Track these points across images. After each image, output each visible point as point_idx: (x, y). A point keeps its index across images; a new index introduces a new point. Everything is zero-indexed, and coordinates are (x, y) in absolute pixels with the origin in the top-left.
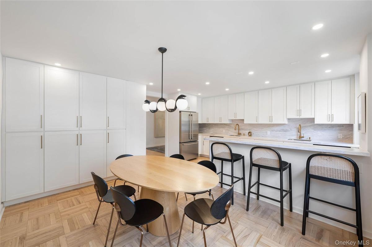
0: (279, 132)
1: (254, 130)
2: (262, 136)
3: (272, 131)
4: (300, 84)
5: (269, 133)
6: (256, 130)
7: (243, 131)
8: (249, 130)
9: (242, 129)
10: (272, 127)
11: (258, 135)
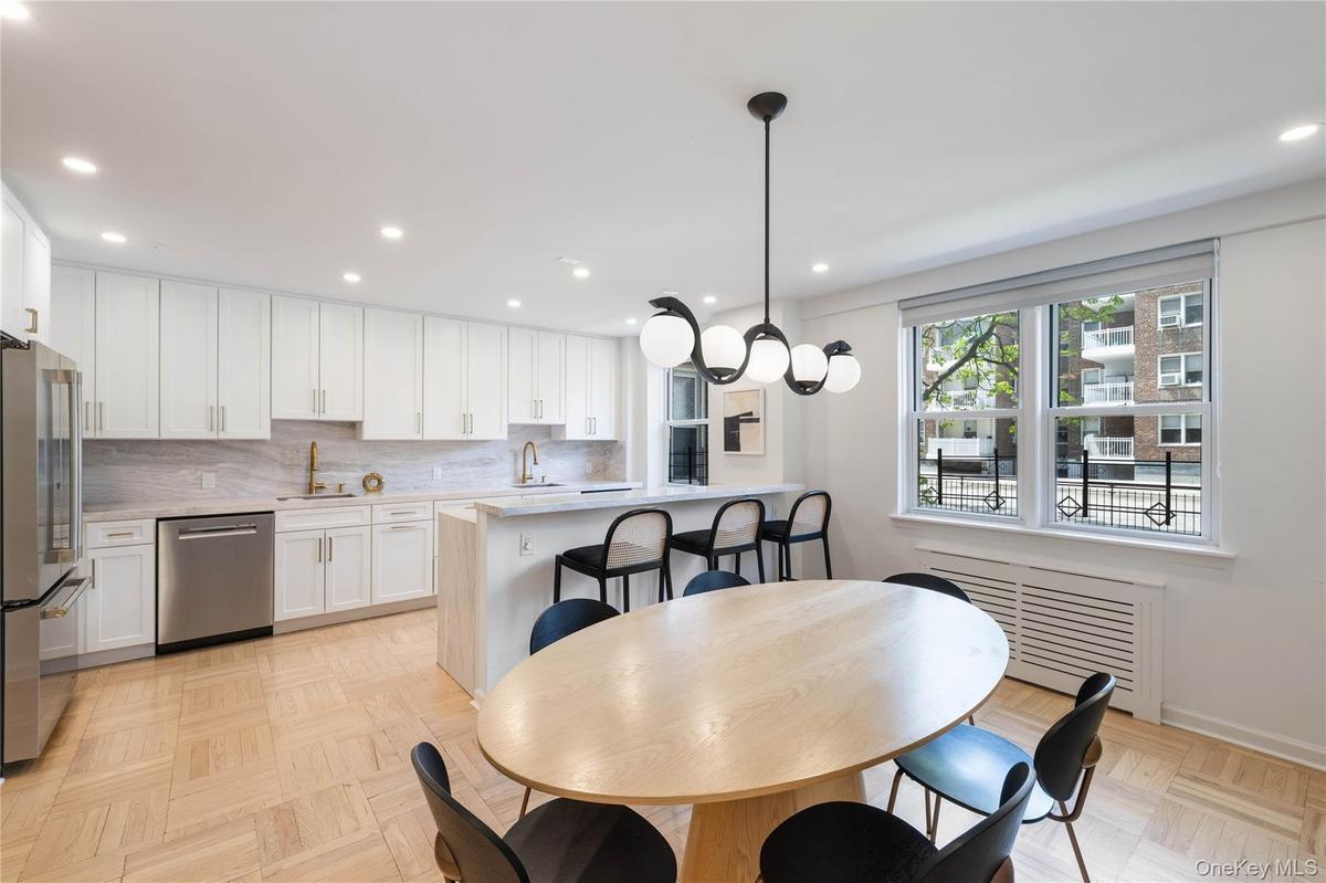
0: (471, 466)
1: (385, 466)
2: (416, 488)
3: (449, 464)
4: (540, 329)
5: (438, 471)
6: (391, 467)
7: (334, 473)
8: (364, 467)
9: (329, 466)
10: (450, 450)
11: (398, 486)
